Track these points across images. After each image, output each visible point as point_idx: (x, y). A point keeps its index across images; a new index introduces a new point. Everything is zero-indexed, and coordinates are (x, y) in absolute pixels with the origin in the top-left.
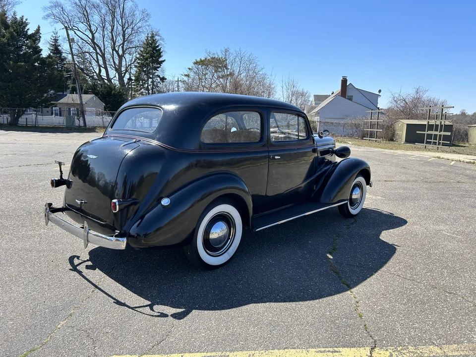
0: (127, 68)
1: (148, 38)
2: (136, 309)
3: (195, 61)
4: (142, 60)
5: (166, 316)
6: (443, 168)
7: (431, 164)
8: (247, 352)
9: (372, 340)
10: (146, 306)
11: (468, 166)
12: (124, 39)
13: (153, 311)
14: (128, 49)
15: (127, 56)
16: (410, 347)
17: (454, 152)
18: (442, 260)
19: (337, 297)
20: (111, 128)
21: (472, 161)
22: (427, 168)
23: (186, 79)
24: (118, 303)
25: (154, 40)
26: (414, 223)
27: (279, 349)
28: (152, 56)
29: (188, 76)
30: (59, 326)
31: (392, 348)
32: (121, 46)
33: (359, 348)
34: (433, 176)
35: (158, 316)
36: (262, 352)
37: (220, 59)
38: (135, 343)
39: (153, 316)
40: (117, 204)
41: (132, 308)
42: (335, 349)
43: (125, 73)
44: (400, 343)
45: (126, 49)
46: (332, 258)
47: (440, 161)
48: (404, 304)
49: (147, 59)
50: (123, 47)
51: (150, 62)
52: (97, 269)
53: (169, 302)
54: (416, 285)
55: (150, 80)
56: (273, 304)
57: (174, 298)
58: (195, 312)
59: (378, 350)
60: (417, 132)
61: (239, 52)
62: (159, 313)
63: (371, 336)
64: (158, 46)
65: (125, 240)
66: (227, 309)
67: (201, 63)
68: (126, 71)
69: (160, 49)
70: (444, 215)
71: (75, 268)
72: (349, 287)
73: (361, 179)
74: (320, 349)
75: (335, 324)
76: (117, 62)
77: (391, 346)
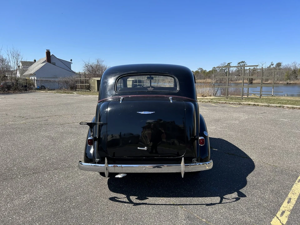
5: (238, 198)
27: (291, 187)
36: (291, 191)
39: (235, 201)
41: (221, 203)
46: (217, 150)
52: (148, 197)
62: (233, 198)
63: (292, 171)
66: (246, 184)
71: (134, 203)
72: (249, 158)
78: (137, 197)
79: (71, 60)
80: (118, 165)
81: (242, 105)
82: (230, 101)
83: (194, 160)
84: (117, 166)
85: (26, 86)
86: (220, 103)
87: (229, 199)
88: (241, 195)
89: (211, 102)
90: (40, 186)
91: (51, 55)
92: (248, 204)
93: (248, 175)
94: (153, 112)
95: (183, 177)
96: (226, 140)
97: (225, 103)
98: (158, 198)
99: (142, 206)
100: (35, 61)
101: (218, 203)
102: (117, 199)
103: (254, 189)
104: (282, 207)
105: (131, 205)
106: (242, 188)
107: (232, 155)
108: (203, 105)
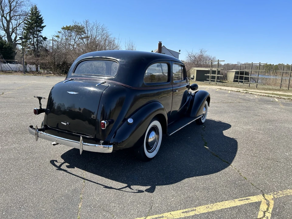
0: (13, 29)
1: (32, 10)
2: (121, 190)
3: (63, 27)
4: (29, 25)
5: (142, 191)
6: (226, 95)
7: (220, 93)
8: (204, 206)
9: (260, 191)
10: (126, 187)
11: (238, 93)
12: (10, 9)
13: (133, 189)
14: (14, 16)
15: (13, 21)
16: (279, 192)
17: (224, 86)
18: (262, 145)
19: (227, 169)
20: (74, 73)
21: (239, 91)
22: (219, 95)
23: (56, 38)
24: (106, 187)
25: (37, 12)
26: (235, 126)
27: (219, 202)
28: (36, 22)
29: (58, 37)
30: (80, 207)
31: (272, 193)
32: (8, 14)
33: (257, 196)
34: (225, 99)
35: (138, 192)
36: (212, 204)
37: (80, 27)
38: (136, 210)
39: (135, 193)
40: (106, 123)
41: (119, 189)
42: (247, 198)
43: (12, 33)
44: (274, 190)
45: (13, 16)
46: (208, 148)
47: (223, 91)
48: (261, 170)
49: (32, 24)
50: (10, 15)
51: (35, 26)
52: (75, 168)
53: (137, 183)
54: (260, 159)
55: (35, 39)
56: (197, 177)
57: (139, 180)
58: (158, 188)
59: (266, 195)
60: (205, 75)
61: (96, 23)
62: (137, 190)
63: (258, 189)
64: (40, 16)
65: (112, 146)
66: (175, 183)
67: (68, 28)
68: (13, 32)
69: (42, 18)
70: (246, 120)
71: (59, 168)
72: (228, 163)
73: (206, 102)
74: (239, 199)
75: (236, 184)
76: (5, 25)
77: (270, 192)
78: (69, 165)
83: (101, 142)
84: (42, 134)
88: (151, 190)
91: (162, 46)
94: (77, 93)
101: (116, 189)
102: (55, 162)
104: (170, 213)
105: (55, 169)
106: (163, 185)
107: (216, 156)
108: (284, 104)
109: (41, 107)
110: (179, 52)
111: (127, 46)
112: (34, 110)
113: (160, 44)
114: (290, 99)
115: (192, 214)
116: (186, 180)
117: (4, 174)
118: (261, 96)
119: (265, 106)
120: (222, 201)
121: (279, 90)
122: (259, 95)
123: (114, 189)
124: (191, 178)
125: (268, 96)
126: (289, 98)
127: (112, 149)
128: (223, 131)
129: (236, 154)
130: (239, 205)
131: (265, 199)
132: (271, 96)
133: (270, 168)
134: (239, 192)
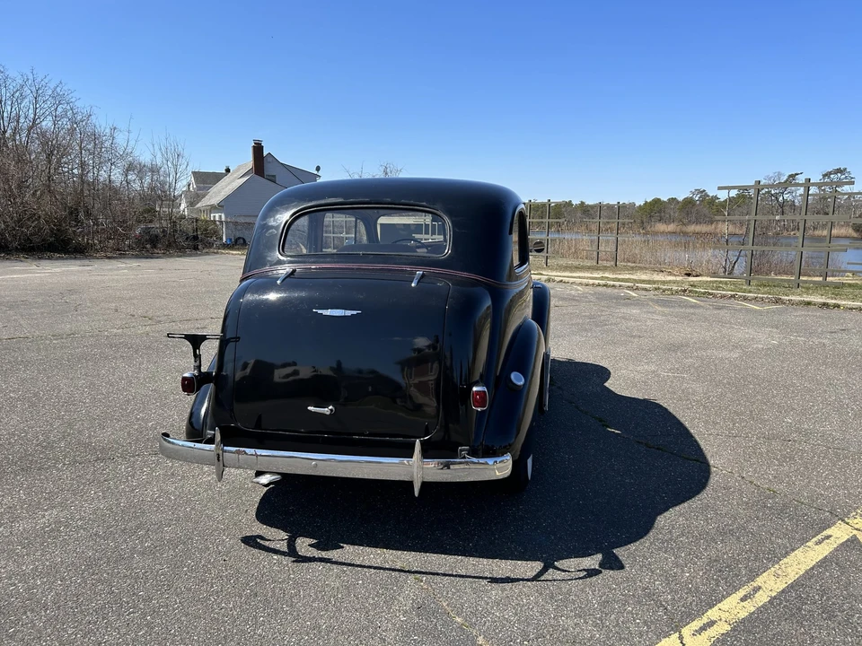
5: (596, 571)
8: (765, 574)
9: (828, 513)
10: (545, 569)
18: (720, 406)
19: (715, 478)
26: (615, 368)
27: (784, 556)
33: (836, 526)
35: (589, 576)
36: (777, 566)
38: (638, 621)
39: (581, 578)
41: (536, 578)
42: (822, 534)
44: (850, 507)
46: (619, 432)
48: (780, 465)
52: (344, 545)
53: (559, 551)
54: (752, 441)
57: (557, 544)
59: (849, 521)
62: (581, 571)
63: (820, 509)
65: (509, 457)
66: (645, 534)
71: (298, 557)
72: (702, 462)
74: (813, 541)
75: (771, 508)
78: (315, 541)
79: (318, 169)
80: (249, 451)
81: (784, 303)
82: (750, 292)
83: (461, 451)
84: (246, 453)
85: (195, 238)
86: (714, 296)
87: (566, 571)
88: (613, 563)
89: (690, 291)
90: (95, 493)
91: (265, 154)
92: (615, 589)
93: (666, 509)
94: (355, 312)
95: (416, 494)
96: (665, 405)
97: (733, 296)
98: (368, 549)
99: (313, 565)
100: (228, 170)
101: (528, 580)
102: (262, 542)
103: (660, 549)
104: (716, 608)
105: (287, 560)
106: (626, 545)
107: (658, 449)
108: (657, 302)
109: (199, 367)
110: (316, 172)
111: (159, 155)
112: (184, 379)
113: (258, 149)
114: (659, 288)
115: (762, 598)
116: (661, 520)
117: (133, 612)
118: (587, 285)
119: (624, 310)
120: (787, 554)
121: (596, 269)
122: (581, 284)
123: (523, 580)
124: (667, 514)
125: (605, 285)
126: (656, 286)
127: (510, 466)
128: (606, 384)
129: (692, 437)
130: (826, 553)
131: (857, 529)
132: (613, 286)
133: (792, 458)
134: (797, 526)
